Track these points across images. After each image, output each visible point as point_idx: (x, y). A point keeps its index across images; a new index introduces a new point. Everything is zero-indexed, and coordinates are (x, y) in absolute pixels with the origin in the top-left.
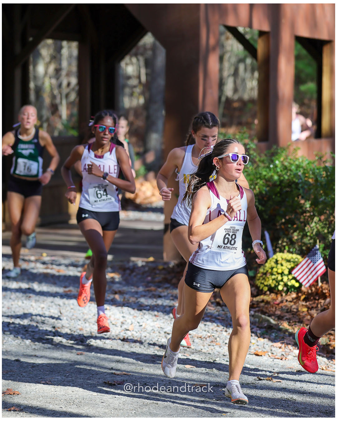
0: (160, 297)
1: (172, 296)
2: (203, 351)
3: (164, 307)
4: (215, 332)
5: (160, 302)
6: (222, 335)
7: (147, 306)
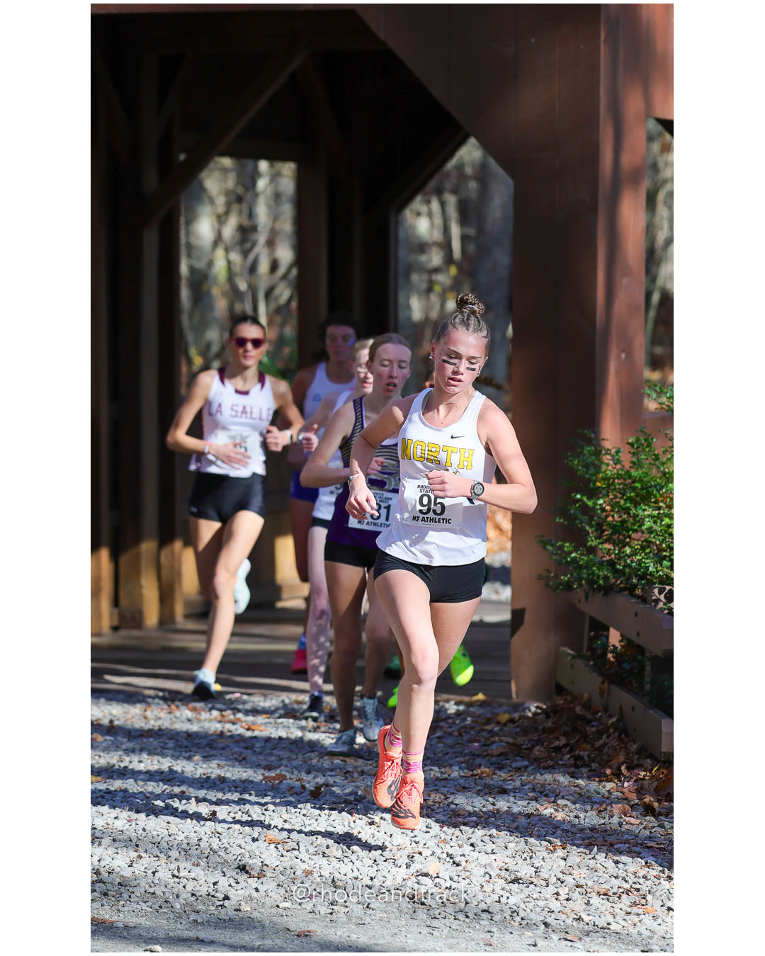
0: (503, 791)
1: (534, 790)
2: (614, 927)
3: (515, 817)
4: (641, 881)
5: (502, 804)
6: (660, 887)
7: (470, 814)
